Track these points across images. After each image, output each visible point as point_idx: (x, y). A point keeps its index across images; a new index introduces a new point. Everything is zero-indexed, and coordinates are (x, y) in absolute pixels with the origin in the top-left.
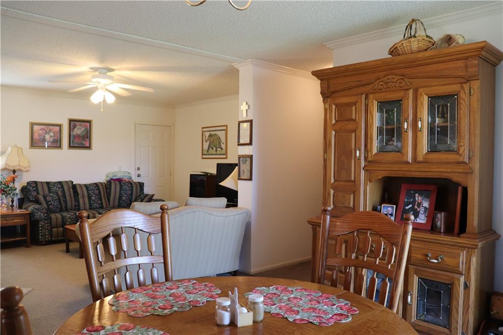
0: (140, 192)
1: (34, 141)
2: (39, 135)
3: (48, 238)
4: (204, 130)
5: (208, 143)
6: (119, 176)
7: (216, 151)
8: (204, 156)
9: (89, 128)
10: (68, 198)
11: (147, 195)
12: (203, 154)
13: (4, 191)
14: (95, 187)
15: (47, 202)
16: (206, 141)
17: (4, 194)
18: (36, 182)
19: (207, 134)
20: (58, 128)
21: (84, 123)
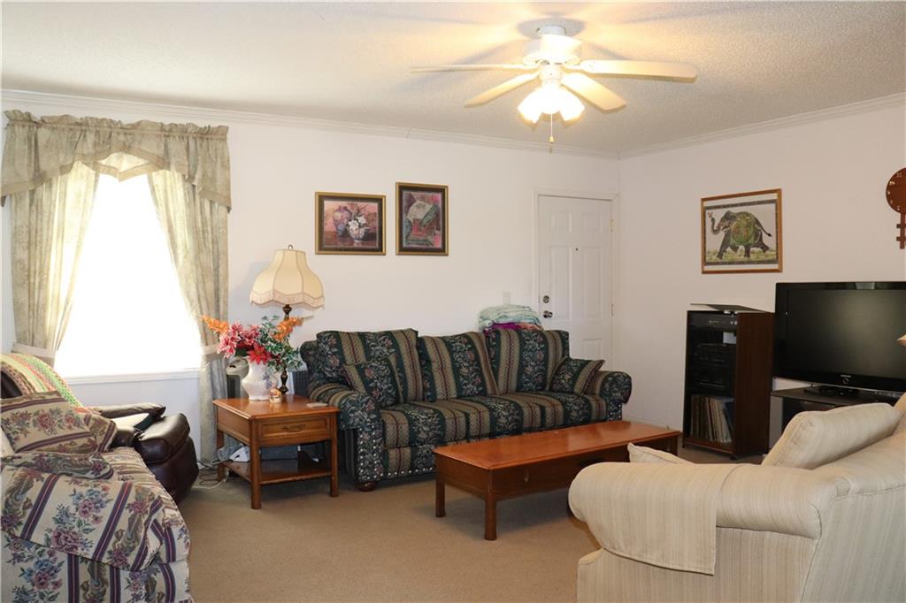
0: (563, 356)
1: (324, 236)
2: (336, 223)
3: (378, 473)
4: (707, 204)
5: (722, 234)
6: (512, 317)
7: (747, 253)
8: (708, 268)
9: (440, 205)
10: (408, 371)
11: (588, 362)
12: (705, 263)
13: (272, 356)
14: (466, 344)
15: (366, 383)
16: (715, 232)
17: (273, 364)
18: (336, 334)
19: (719, 215)
20: (375, 205)
21: (430, 194)
